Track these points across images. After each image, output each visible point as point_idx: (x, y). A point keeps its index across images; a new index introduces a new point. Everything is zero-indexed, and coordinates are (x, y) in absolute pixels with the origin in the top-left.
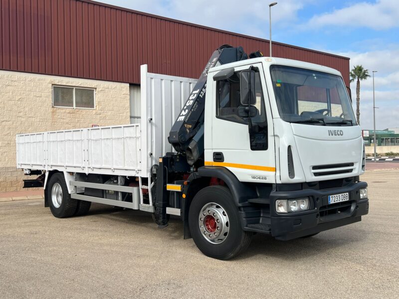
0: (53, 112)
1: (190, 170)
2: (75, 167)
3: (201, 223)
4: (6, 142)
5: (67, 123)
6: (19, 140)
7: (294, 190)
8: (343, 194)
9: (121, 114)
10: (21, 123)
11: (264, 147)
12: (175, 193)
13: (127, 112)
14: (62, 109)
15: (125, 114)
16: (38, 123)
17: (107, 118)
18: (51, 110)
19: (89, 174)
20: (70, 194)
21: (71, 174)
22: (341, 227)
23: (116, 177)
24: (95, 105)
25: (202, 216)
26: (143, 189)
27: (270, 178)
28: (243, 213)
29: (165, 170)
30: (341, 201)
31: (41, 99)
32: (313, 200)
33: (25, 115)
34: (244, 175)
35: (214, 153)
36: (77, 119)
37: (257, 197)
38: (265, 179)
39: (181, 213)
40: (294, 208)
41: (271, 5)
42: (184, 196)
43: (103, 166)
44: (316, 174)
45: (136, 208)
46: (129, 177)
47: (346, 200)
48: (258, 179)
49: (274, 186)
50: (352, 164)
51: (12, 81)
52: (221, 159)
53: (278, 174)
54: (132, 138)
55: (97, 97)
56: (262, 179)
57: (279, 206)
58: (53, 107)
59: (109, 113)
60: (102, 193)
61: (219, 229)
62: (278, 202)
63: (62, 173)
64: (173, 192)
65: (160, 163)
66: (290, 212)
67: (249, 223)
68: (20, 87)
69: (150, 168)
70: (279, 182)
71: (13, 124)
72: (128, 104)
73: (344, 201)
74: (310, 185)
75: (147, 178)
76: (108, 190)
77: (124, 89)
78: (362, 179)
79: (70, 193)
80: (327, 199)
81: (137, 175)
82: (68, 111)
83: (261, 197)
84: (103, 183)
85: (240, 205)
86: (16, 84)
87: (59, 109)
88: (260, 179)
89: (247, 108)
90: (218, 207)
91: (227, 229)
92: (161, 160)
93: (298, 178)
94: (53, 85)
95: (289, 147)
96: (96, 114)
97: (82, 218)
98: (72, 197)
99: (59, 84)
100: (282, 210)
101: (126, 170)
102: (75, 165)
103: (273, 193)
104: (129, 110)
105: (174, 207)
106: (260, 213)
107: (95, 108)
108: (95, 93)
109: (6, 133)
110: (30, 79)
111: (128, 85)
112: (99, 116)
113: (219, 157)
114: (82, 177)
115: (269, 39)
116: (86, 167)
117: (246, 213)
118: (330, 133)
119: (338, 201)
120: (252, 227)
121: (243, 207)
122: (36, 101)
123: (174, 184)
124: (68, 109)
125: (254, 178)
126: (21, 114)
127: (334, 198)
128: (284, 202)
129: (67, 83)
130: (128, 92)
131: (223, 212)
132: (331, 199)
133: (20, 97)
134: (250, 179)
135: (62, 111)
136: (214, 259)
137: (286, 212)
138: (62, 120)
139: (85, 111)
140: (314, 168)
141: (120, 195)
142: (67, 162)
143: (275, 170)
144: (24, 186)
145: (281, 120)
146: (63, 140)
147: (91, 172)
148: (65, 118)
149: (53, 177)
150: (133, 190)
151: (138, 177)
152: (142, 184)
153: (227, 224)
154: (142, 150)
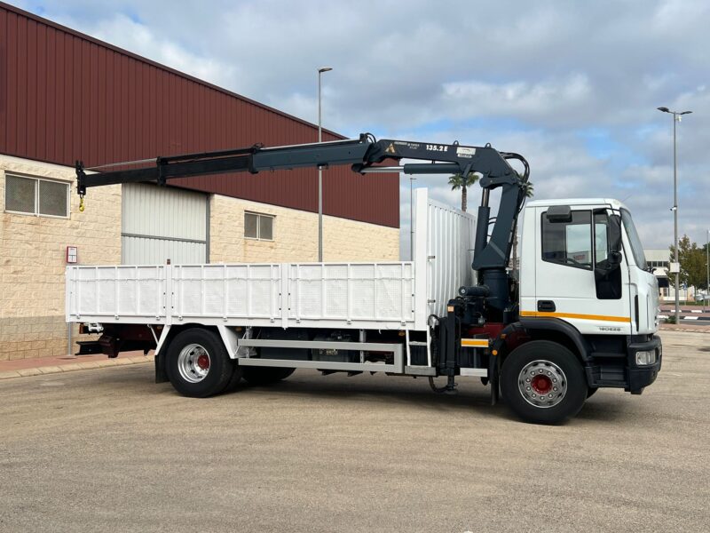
0: (5, 221)
1: (477, 322)
2: (249, 318)
5: (27, 242)
11: (618, 295)
12: (475, 350)
13: (118, 226)
14: (20, 216)
17: (88, 235)
18: (2, 216)
24: (69, 211)
25: (527, 376)
26: (411, 346)
27: (626, 329)
28: (590, 369)
29: (456, 321)
34: (587, 327)
35: (539, 302)
36: (42, 235)
38: (619, 330)
39: (489, 373)
40: (649, 360)
42: (495, 352)
43: (326, 316)
45: (397, 371)
48: (608, 331)
49: (629, 338)
52: (551, 308)
53: (634, 324)
54: (394, 279)
55: (73, 198)
56: (615, 330)
57: (639, 358)
58: (4, 212)
59: (92, 226)
61: (555, 389)
62: (638, 354)
64: (470, 350)
65: (449, 313)
67: (596, 379)
69: (425, 318)
70: (635, 333)
72: (120, 211)
76: (325, 350)
79: (232, 356)
81: (402, 328)
82: (28, 220)
83: (597, 351)
84: (311, 339)
85: (587, 359)
87: (15, 215)
88: (611, 330)
91: (564, 390)
92: (451, 309)
93: (649, 330)
94: (6, 172)
95: (647, 296)
96: (72, 227)
98: (240, 364)
99: (17, 171)
100: (640, 362)
101: (377, 321)
102: (251, 315)
104: (119, 223)
105: (473, 367)
107: (68, 217)
108: (69, 190)
112: (76, 231)
113: (547, 306)
115: (318, 125)
116: (285, 318)
117: (593, 369)
121: (590, 362)
123: (472, 338)
124: (26, 217)
125: (603, 329)
128: (643, 354)
129: (29, 170)
130: (119, 191)
131: (558, 370)
134: (597, 331)
135: (19, 220)
137: (646, 364)
138: (19, 237)
139: (55, 221)
141: (362, 355)
142: (230, 310)
143: (629, 320)
144: (78, 351)
145: (636, 267)
146: (220, 277)
147: (294, 325)
148: (23, 232)
149: (182, 335)
150: (396, 348)
151: (404, 331)
152: (411, 340)
153: (563, 383)
154: (416, 295)
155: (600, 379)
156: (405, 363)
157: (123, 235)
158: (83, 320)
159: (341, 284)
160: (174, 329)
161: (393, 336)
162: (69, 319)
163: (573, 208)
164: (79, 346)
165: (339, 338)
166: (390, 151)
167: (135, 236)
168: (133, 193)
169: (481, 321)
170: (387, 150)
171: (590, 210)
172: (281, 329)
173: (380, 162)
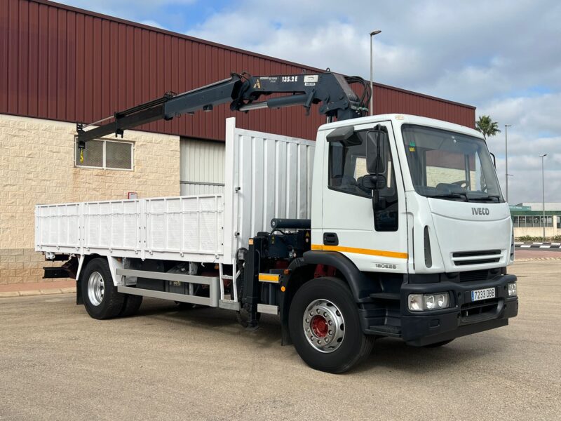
0: (75, 174)
2: (125, 250)
3: (306, 325)
4: (10, 214)
5: (94, 189)
6: (39, 212)
7: (430, 282)
8: (489, 289)
9: (168, 179)
10: (31, 189)
11: (394, 227)
12: (270, 286)
13: (176, 176)
14: (88, 170)
15: (173, 178)
16: (55, 188)
17: (149, 183)
18: (72, 170)
19: (146, 260)
20: (117, 287)
21: (119, 259)
23: (186, 264)
24: (132, 165)
25: (307, 317)
26: (224, 280)
27: (402, 266)
28: (364, 312)
29: (256, 254)
30: (486, 298)
31: (59, 155)
32: (453, 295)
33: (37, 177)
34: (366, 263)
35: (325, 234)
36: (107, 184)
37: (381, 291)
38: (394, 267)
39: (279, 311)
40: (430, 305)
41: (373, 34)
42: (283, 289)
43: (168, 249)
44: (457, 263)
45: (214, 305)
46: (204, 264)
47: (492, 297)
48: (385, 268)
49: (405, 277)
50: (498, 252)
51: (20, 130)
52: (333, 242)
53: (411, 261)
54: (211, 212)
55: (135, 154)
56: (390, 267)
57: (412, 302)
58: (75, 167)
59: (152, 176)
60: (164, 285)
61: (331, 333)
62: (411, 297)
63: (105, 258)
64: (267, 284)
65: (250, 245)
66: (426, 310)
67: (371, 323)
68: (31, 138)
69: (235, 253)
70: (412, 271)
71: (20, 189)
72: (178, 164)
73: (489, 297)
74: (449, 276)
75: (232, 265)
76: (173, 282)
77: (172, 144)
79: (115, 285)
80: (470, 295)
81: (216, 262)
82: (95, 172)
83: (386, 291)
84: (165, 271)
85: (360, 300)
86: (25, 133)
87: (84, 169)
88: (387, 267)
89: (374, 177)
90: (329, 305)
91: (342, 334)
92: (251, 242)
93: (436, 268)
94: (75, 136)
95: (426, 228)
96: (134, 177)
97: (130, 319)
98: (119, 291)
100: (415, 307)
101: (201, 254)
102: (124, 247)
103: (404, 286)
104: (178, 173)
105: (268, 304)
106: (384, 311)
107: (132, 169)
108: (133, 148)
109: (11, 202)
110: (44, 128)
111: (178, 138)
112: (137, 180)
113: (331, 239)
114: (135, 263)
115: (369, 80)
116: (143, 250)
117: (369, 312)
118: (475, 211)
119: (483, 298)
121: (364, 303)
122: (52, 157)
123: (268, 272)
124: (95, 170)
125: (379, 266)
126: (31, 176)
127: (478, 294)
128: (419, 297)
130: (178, 147)
131: (337, 312)
132: (475, 295)
133: (30, 152)
134: (374, 268)
135: (87, 172)
136: (323, 373)
137: (421, 309)
138: (87, 185)
139: (120, 173)
140: (455, 255)
141: (191, 287)
142: (114, 243)
143: (407, 256)
144: (44, 275)
145: (415, 193)
146: (108, 213)
147: (149, 257)
148: (91, 182)
150: (210, 281)
151: (218, 264)
153: (342, 327)
154: (225, 228)
155: (383, 324)
156: (219, 297)
157: (181, 182)
158: (44, 249)
162: (37, 249)
164: (44, 270)
165: (183, 270)
166: (257, 87)
167: (195, 183)
169: (291, 255)
170: (255, 87)
172: (140, 259)
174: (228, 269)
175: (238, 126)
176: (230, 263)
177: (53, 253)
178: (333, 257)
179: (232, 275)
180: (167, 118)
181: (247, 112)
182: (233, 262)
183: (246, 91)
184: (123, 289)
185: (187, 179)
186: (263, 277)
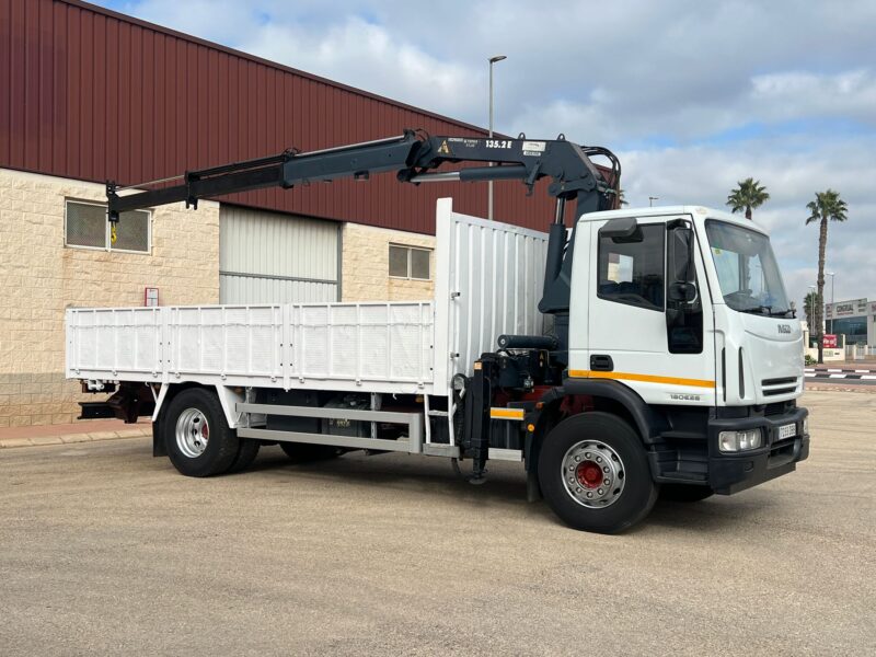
0: (65, 258)
1: (522, 385)
2: (250, 377)
5: (94, 283)
7: (738, 416)
8: (790, 425)
9: (201, 267)
11: (697, 348)
12: (508, 424)
13: (214, 263)
14: (85, 251)
15: (209, 267)
16: (35, 279)
17: (175, 274)
18: (61, 252)
19: (292, 391)
20: (235, 430)
21: (239, 391)
22: (778, 478)
23: (366, 396)
24: (150, 245)
25: (570, 462)
26: (431, 417)
27: (708, 397)
28: (655, 455)
29: (486, 381)
31: (42, 227)
32: (766, 433)
33: (8, 261)
34: (655, 393)
35: (592, 356)
36: (113, 274)
37: (669, 429)
38: (698, 399)
39: (523, 456)
40: (743, 444)
41: (494, 60)
42: (531, 428)
43: (332, 375)
44: (766, 393)
45: (415, 449)
46: (397, 395)
47: (793, 435)
48: (684, 400)
49: (711, 411)
50: (793, 380)
52: (607, 366)
53: (720, 390)
54: (412, 325)
55: (155, 229)
56: (692, 399)
57: (724, 441)
58: (65, 247)
59: (180, 262)
60: (319, 425)
61: (607, 482)
62: (722, 435)
63: (212, 389)
64: (503, 422)
65: (476, 371)
66: (740, 450)
67: (664, 470)
69: (451, 377)
70: (721, 403)
72: (217, 245)
73: (791, 435)
74: (756, 408)
75: (447, 397)
76: (335, 420)
77: (208, 214)
78: (799, 404)
79: (232, 426)
80: (776, 433)
81: (419, 392)
82: (96, 256)
83: (676, 429)
84: (321, 405)
85: (650, 441)
87: (78, 250)
88: (687, 398)
89: (683, 286)
90: (600, 447)
91: (621, 484)
92: (479, 366)
93: (749, 399)
94: (66, 198)
95: (740, 349)
96: (153, 264)
98: (239, 435)
99: (80, 197)
100: (727, 447)
101: (392, 382)
102: (251, 372)
103: (712, 422)
104: (217, 259)
105: (504, 447)
106: (676, 454)
107: (149, 252)
108: (150, 219)
110: (18, 184)
111: (217, 205)
112: (158, 269)
113: (602, 362)
114: (264, 395)
116: (286, 377)
117: (660, 454)
118: (780, 329)
119: (787, 436)
120: (673, 476)
121: (655, 444)
122: (30, 231)
123: (505, 406)
124: (94, 252)
125: (676, 397)
127: (783, 431)
128: (732, 435)
130: (216, 219)
131: (613, 455)
132: (781, 432)
134: (668, 400)
135: (83, 256)
137: (734, 450)
138: (84, 276)
139: (131, 257)
140: (765, 382)
141: (373, 427)
142: (229, 366)
143: (714, 385)
144: (80, 415)
145: (726, 306)
146: (218, 323)
147: (296, 385)
148: (89, 270)
149: (181, 397)
150: (412, 419)
151: (422, 396)
152: (431, 408)
153: (620, 474)
154: (435, 347)
155: (674, 469)
156: (423, 439)
157: (222, 273)
158: (83, 375)
159: (349, 331)
160: (173, 388)
161: (409, 403)
162: (69, 375)
163: (640, 221)
164: (80, 407)
165: (352, 404)
166: (443, 151)
168: (237, 222)
169: (527, 384)
170: (440, 150)
171: (663, 224)
172: (282, 390)
173: (436, 167)
174: (438, 402)
175: (456, 209)
176: (444, 394)
177: (101, 381)
178: (608, 386)
179: (447, 410)
180: (286, 186)
181: (418, 184)
182: (448, 393)
183: (424, 156)
184: (246, 432)
185: (229, 269)
186: (497, 413)
